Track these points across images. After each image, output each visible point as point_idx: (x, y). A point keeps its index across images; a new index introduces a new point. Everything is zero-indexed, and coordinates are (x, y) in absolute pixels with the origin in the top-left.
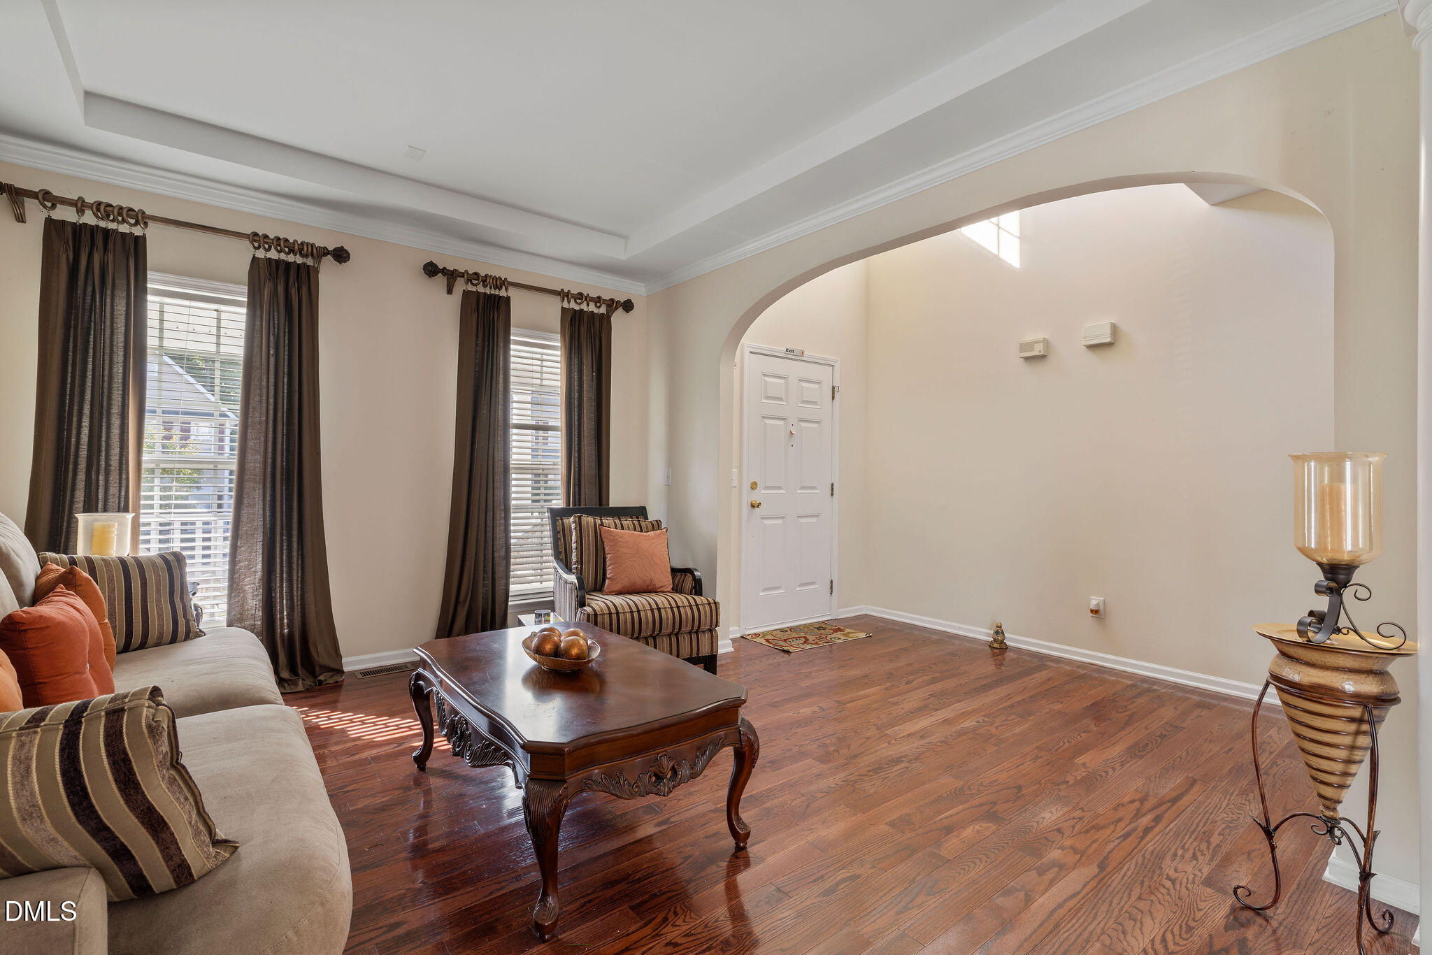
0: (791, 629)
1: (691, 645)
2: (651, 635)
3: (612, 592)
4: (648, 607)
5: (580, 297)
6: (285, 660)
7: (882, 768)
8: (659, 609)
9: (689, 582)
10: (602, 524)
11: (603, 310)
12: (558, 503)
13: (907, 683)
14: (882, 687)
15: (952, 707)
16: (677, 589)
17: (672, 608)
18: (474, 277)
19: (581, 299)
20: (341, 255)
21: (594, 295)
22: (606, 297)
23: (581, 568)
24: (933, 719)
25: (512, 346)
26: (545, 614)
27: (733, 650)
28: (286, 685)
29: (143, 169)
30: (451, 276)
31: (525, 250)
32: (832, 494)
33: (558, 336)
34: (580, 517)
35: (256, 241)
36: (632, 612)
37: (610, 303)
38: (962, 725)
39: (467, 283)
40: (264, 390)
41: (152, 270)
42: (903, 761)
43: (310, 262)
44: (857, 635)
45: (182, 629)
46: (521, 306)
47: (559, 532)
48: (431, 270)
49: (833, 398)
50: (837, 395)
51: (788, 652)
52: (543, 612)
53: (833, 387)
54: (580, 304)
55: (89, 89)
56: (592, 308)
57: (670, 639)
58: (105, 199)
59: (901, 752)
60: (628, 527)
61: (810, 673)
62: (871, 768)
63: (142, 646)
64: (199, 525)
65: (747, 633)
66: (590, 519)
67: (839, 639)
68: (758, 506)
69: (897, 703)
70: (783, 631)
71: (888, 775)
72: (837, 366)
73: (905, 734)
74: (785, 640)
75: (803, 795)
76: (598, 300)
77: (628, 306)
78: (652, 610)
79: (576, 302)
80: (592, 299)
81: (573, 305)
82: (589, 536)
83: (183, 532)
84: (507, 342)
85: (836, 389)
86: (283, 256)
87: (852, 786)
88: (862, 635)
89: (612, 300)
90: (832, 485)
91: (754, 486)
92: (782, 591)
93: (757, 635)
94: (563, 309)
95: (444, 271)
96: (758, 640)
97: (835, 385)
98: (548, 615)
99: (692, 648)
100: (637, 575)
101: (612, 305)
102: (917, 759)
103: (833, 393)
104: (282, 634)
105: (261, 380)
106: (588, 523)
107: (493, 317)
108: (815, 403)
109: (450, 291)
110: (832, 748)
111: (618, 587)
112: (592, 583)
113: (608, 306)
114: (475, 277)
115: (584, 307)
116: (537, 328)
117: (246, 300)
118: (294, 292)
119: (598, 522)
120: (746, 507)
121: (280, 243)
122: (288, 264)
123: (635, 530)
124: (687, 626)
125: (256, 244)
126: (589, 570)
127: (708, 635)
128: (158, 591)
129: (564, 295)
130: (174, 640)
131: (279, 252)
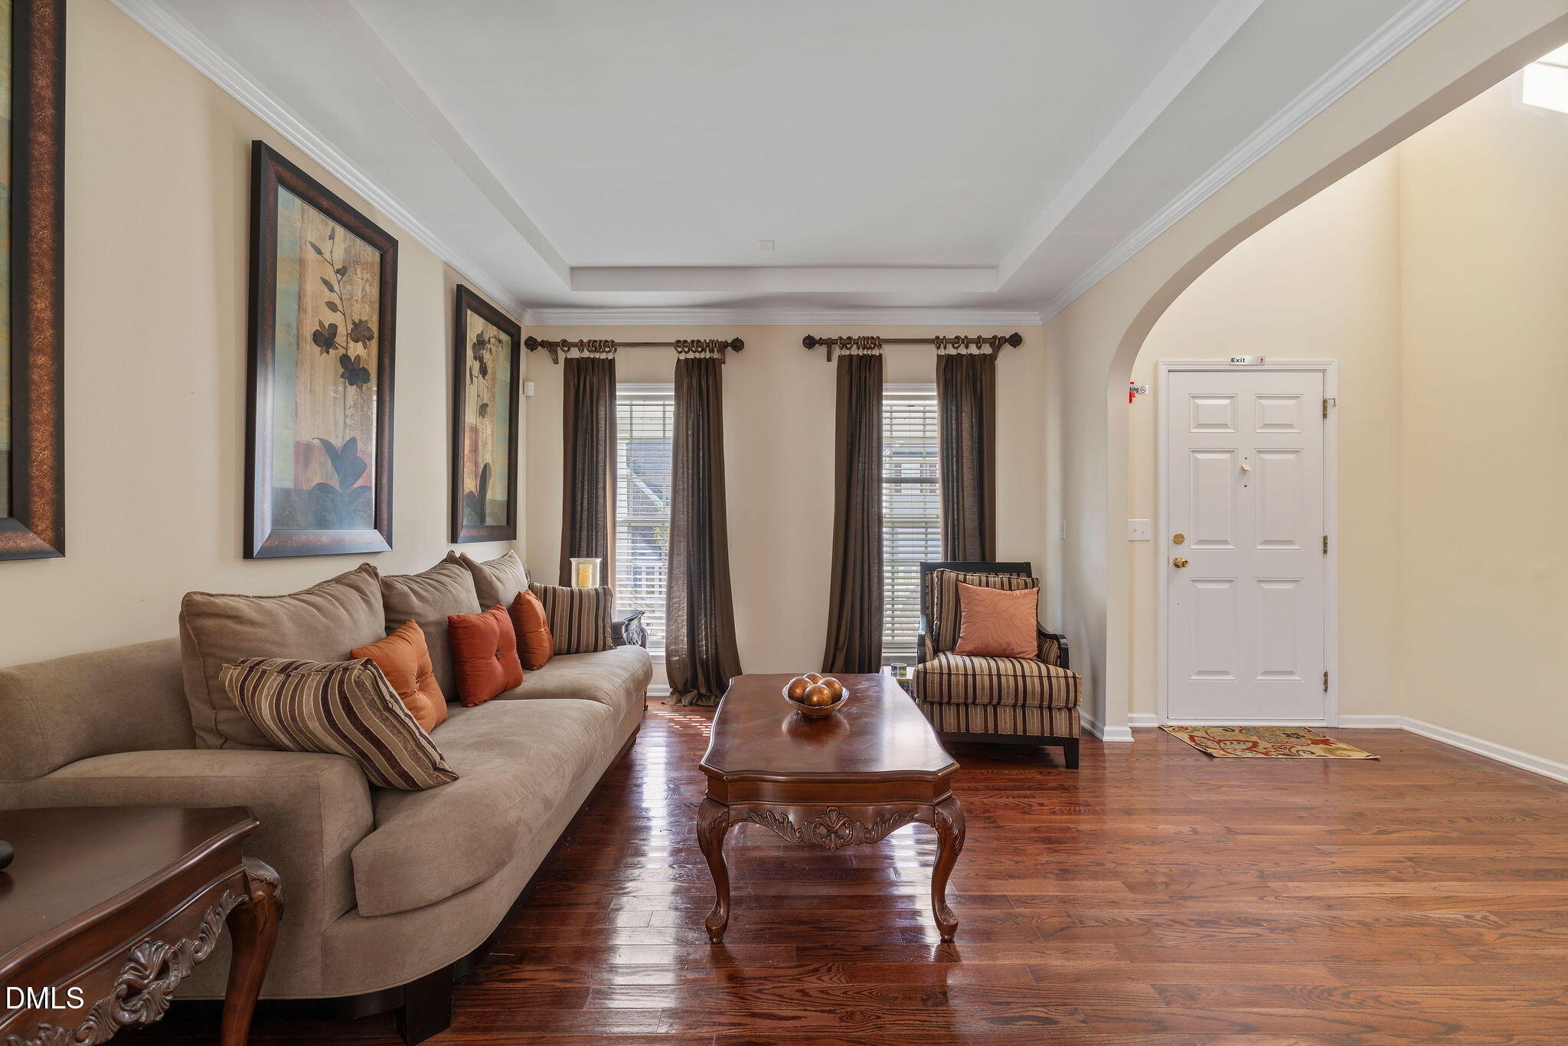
0: (1242, 729)
1: (1042, 721)
2: (990, 703)
3: (963, 652)
4: (986, 672)
5: (957, 341)
6: (703, 680)
7: (1218, 923)
8: (999, 675)
9: (1054, 651)
10: (965, 581)
11: (987, 350)
12: (937, 556)
13: (1380, 832)
14: (1326, 828)
15: (1433, 884)
16: (1041, 657)
17: (1015, 676)
18: (845, 343)
19: (958, 343)
20: (738, 345)
21: (973, 336)
22: (988, 335)
23: (940, 625)
24: (1376, 890)
25: (884, 402)
26: (900, 668)
27: (1132, 740)
28: (704, 699)
29: (612, 310)
30: (829, 343)
31: (899, 305)
32: (1325, 552)
33: (935, 386)
34: (942, 572)
35: (679, 347)
36: (966, 675)
37: (993, 340)
38: (1428, 913)
39: (841, 348)
40: (685, 463)
41: (618, 382)
42: (1261, 925)
43: (716, 355)
44: (1351, 753)
45: (601, 642)
46: (893, 360)
47: (927, 587)
48: (810, 342)
49: (1325, 416)
50: (1331, 412)
51: (1210, 756)
52: (899, 665)
53: (1325, 402)
54: (957, 348)
55: (573, 266)
56: (973, 350)
57: (1015, 711)
58: (593, 338)
59: (1270, 914)
60: (995, 585)
61: (1220, 787)
62: (1196, 918)
63: (577, 651)
64: (644, 569)
65: (1170, 723)
66: (953, 575)
67: (1313, 753)
68: (1183, 565)
69: (1329, 854)
70: (1226, 729)
71: (1217, 934)
72: (1332, 372)
73: (1303, 895)
74: (1219, 742)
75: (1069, 916)
76: (979, 341)
77: (1015, 340)
78: (990, 675)
79: (954, 347)
80: (972, 341)
81: (952, 351)
82: (949, 593)
83: (648, 574)
84: (880, 398)
85: (1330, 403)
86: (697, 355)
87: (1148, 928)
88: (1363, 755)
89: (995, 337)
90: (1325, 538)
91: (1179, 539)
92: (1230, 677)
93: (1182, 729)
94: (939, 356)
95: (821, 342)
96: (1180, 735)
97: (1327, 396)
98: (904, 668)
99: (1042, 726)
100: (993, 636)
101: (997, 343)
102: (1290, 930)
103: (1325, 408)
104: (701, 659)
105: (683, 456)
106: (949, 578)
107: (865, 377)
108: (1290, 426)
109: (829, 359)
110: (1162, 879)
111: (969, 647)
112: (950, 640)
113: (992, 344)
114: (848, 341)
115: (963, 351)
116: (914, 380)
117: (673, 394)
118: (703, 382)
119: (961, 577)
120: (1164, 568)
121: (696, 345)
122: (700, 360)
123: (1002, 588)
124: (1033, 699)
125: (679, 349)
126: (947, 628)
127: (1064, 714)
128: (588, 615)
129: (938, 342)
130: (595, 650)
131: (694, 352)
